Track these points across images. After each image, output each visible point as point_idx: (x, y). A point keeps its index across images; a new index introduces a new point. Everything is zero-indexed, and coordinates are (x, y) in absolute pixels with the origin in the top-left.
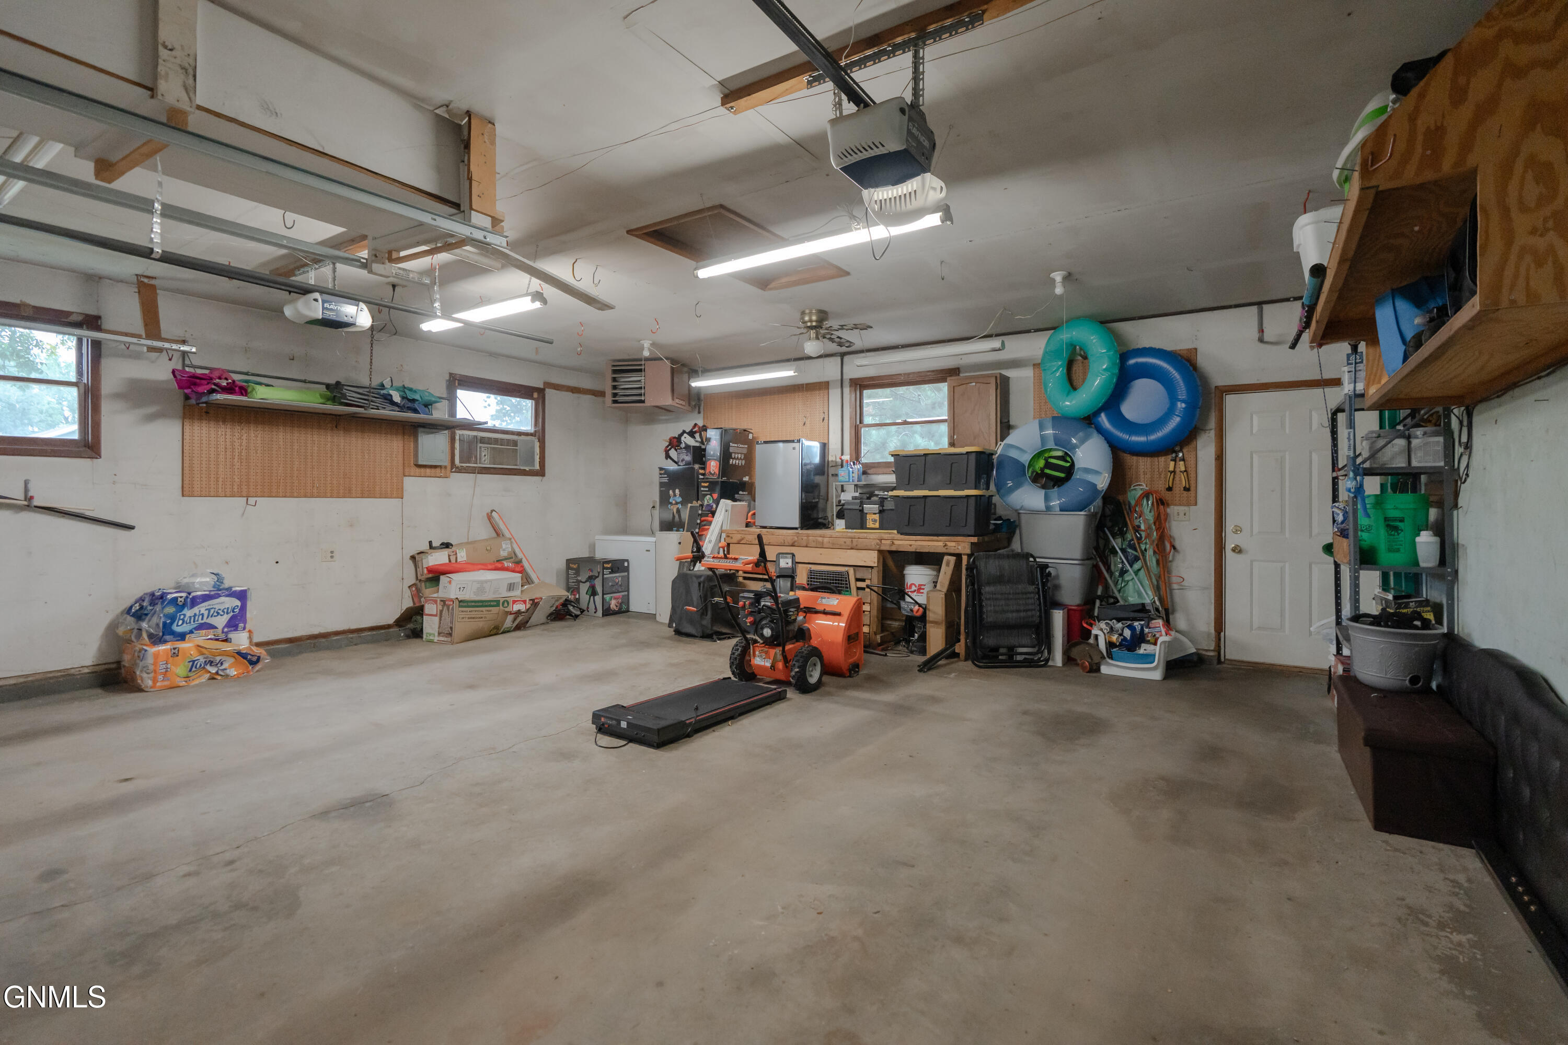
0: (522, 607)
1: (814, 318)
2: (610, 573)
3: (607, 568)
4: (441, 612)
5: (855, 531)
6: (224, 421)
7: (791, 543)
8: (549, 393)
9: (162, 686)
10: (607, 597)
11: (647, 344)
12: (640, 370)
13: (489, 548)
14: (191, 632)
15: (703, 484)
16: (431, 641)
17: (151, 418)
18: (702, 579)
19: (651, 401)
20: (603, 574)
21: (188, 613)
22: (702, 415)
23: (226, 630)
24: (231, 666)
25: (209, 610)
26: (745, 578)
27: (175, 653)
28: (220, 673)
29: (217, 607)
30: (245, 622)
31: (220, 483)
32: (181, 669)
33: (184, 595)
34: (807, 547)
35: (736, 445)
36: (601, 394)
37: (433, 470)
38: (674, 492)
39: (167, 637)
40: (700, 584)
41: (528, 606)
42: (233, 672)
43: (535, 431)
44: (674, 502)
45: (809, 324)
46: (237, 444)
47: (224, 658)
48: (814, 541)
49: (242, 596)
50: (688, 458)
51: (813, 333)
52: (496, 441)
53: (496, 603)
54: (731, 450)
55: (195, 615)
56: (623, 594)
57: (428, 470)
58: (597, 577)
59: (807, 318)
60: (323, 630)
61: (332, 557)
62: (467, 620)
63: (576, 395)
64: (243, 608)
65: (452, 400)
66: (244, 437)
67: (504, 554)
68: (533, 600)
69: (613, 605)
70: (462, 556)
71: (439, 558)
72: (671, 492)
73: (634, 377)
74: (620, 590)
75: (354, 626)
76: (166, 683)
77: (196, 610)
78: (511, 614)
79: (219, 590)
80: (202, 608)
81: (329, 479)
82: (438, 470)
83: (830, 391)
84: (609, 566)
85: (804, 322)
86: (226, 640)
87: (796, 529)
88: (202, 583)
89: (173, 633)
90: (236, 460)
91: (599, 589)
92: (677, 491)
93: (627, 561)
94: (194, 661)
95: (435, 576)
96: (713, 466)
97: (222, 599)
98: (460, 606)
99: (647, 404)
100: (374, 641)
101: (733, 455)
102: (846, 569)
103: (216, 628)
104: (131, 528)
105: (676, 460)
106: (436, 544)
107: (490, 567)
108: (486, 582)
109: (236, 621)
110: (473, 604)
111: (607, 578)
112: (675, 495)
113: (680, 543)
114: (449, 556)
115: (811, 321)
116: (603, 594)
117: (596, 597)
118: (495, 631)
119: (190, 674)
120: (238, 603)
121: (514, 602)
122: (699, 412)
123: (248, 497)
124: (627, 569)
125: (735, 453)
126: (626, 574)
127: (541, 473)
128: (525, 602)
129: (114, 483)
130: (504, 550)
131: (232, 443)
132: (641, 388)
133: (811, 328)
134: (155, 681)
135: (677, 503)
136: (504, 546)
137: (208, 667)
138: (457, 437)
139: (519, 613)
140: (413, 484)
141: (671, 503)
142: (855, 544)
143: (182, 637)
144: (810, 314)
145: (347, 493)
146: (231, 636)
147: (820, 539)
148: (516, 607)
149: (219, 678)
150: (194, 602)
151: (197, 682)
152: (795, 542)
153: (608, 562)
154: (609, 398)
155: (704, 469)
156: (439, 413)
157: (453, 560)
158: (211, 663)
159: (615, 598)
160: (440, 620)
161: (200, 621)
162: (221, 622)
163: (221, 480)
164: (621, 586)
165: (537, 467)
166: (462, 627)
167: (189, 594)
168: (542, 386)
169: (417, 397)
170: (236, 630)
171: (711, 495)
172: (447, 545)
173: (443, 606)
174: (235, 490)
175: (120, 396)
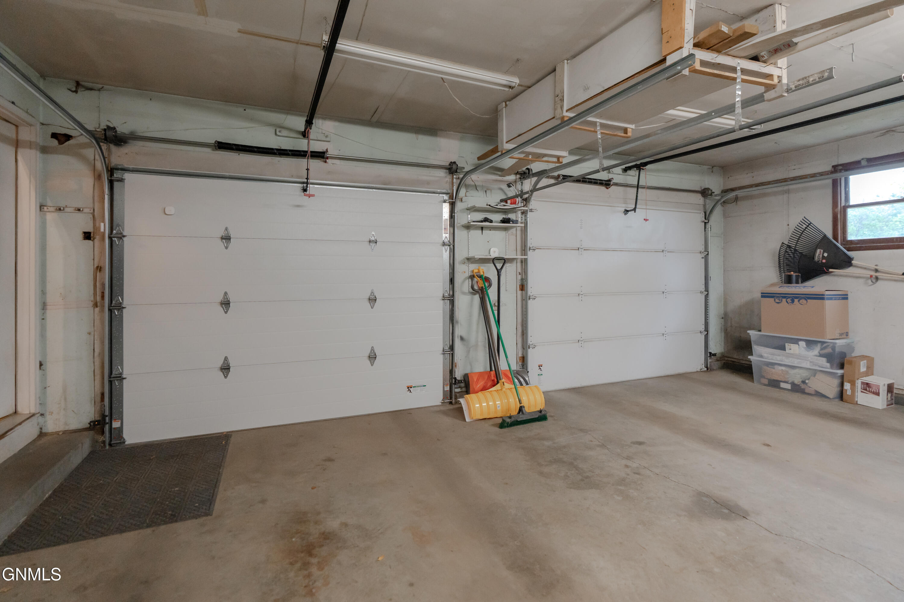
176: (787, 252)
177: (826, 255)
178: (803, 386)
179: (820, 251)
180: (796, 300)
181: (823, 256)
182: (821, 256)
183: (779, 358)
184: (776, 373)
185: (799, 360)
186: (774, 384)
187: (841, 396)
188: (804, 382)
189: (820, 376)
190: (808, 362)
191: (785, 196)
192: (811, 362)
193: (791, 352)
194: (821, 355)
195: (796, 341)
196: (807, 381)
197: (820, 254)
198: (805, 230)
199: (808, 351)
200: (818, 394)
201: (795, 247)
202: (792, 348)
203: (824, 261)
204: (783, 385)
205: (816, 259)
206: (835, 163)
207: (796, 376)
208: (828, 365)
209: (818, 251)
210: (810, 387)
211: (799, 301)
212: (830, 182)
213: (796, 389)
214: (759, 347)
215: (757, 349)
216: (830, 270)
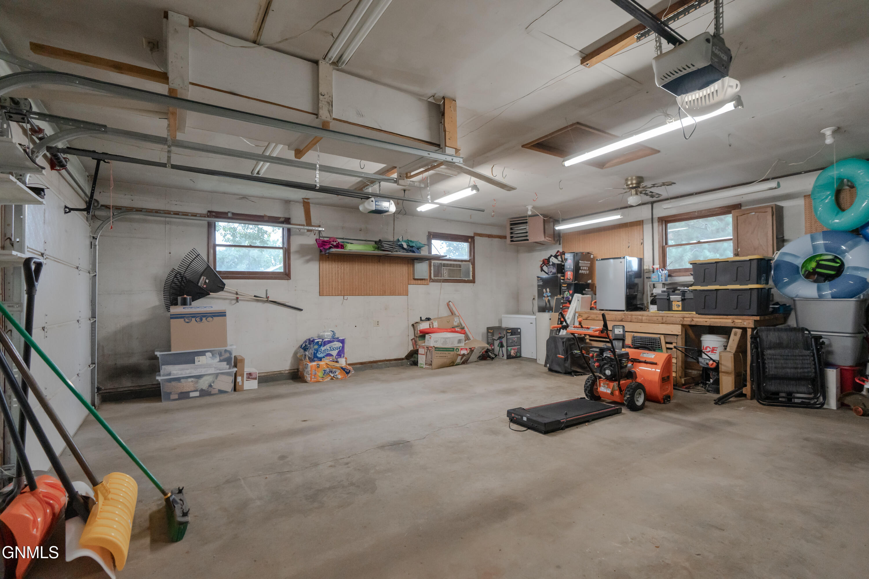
0: (465, 352)
1: (634, 182)
2: (511, 335)
3: (509, 333)
4: (427, 353)
5: (664, 312)
7: (620, 319)
8: (477, 238)
9: (314, 381)
10: (509, 348)
11: (530, 208)
12: (526, 223)
13: (448, 321)
14: (324, 357)
15: (563, 285)
16: (422, 368)
17: (308, 261)
18: (564, 340)
19: (532, 239)
20: (507, 336)
21: (323, 348)
23: (337, 357)
24: (339, 374)
25: (330, 347)
27: (318, 366)
28: (335, 376)
29: (333, 346)
30: (344, 354)
31: (333, 289)
32: (320, 374)
33: (321, 340)
34: (631, 322)
35: (583, 262)
36: (505, 237)
37: (421, 281)
38: (546, 290)
39: (315, 359)
40: (563, 342)
41: (468, 352)
42: (339, 377)
43: (470, 259)
44: (546, 296)
45: (631, 186)
46: (340, 271)
47: (336, 370)
48: (636, 319)
49: (343, 341)
50: (554, 270)
51: (633, 191)
52: (451, 265)
53: (452, 349)
54: (580, 265)
55: (325, 349)
56: (518, 347)
57: (419, 281)
58: (503, 337)
59: (629, 183)
60: (375, 360)
61: (378, 324)
62: (439, 357)
63: (490, 239)
64: (343, 347)
65: (429, 245)
66: (342, 268)
67: (455, 324)
68: (471, 349)
69: (513, 353)
70: (436, 325)
71: (425, 326)
72: (544, 290)
73: (522, 227)
74: (516, 345)
75: (387, 358)
76: (315, 380)
77: (325, 347)
78: (460, 355)
79: (335, 339)
80: (327, 347)
81: (376, 287)
82: (424, 281)
83: (644, 226)
84: (510, 331)
85: (628, 185)
86: (337, 362)
87: (623, 311)
88: (327, 336)
89: (317, 357)
90: (339, 279)
91: (505, 344)
92: (548, 290)
93: (520, 329)
94: (325, 371)
95: (423, 335)
96: (569, 275)
97: (335, 343)
98: (435, 350)
99: (530, 241)
100: (397, 366)
101: (581, 268)
102: (659, 336)
103: (333, 356)
104: (301, 310)
105: (547, 272)
106: (423, 318)
107: (449, 331)
108: (447, 338)
109: (341, 353)
110: (441, 349)
111: (509, 338)
112: (547, 292)
113: (550, 319)
114: (430, 325)
115: (632, 184)
116: (507, 347)
117: (503, 348)
118: (452, 364)
119: (324, 376)
120: (341, 345)
121: (462, 349)
122: (560, 244)
123: (344, 296)
124: (520, 333)
125: (583, 267)
126: (519, 336)
127: (473, 281)
128: (467, 349)
129: (295, 290)
130: (456, 322)
131: (338, 271)
132: (527, 232)
133: (633, 188)
134: (311, 378)
135: (548, 296)
136: (456, 320)
137: (330, 374)
138: (432, 264)
139: (464, 355)
140: (413, 289)
141: (545, 297)
142: (664, 320)
143: (320, 359)
144: (632, 180)
145: (384, 293)
146: (339, 360)
147: (640, 317)
148: (463, 352)
149: (334, 379)
150: (325, 343)
151: (326, 380)
152: (623, 319)
153: (509, 329)
154: (508, 239)
155: (563, 276)
156: (424, 252)
157: (431, 327)
158: (331, 372)
159: (513, 349)
160: (426, 357)
161: (327, 353)
162: (335, 353)
164: (516, 342)
165: (471, 278)
166: (437, 361)
167: (323, 340)
168: (473, 235)
169: (414, 245)
170: (341, 357)
171: (568, 291)
172: (428, 319)
173: (427, 350)
174: (339, 293)
175: (297, 252)
176: (177, 277)
177: (207, 281)
178: (210, 389)
179: (204, 278)
180: (204, 319)
181: (205, 282)
182: (203, 282)
183: (188, 372)
184: (187, 386)
185: (206, 369)
186: (184, 396)
187: (235, 389)
188: (210, 386)
189: (221, 378)
190: (213, 369)
191: (167, 226)
192: (215, 368)
193: (200, 363)
194: (221, 361)
195: (203, 353)
196: (212, 384)
197: (203, 281)
198: (194, 259)
199: (213, 359)
200: (221, 392)
201: (184, 273)
202: (201, 360)
203: (205, 286)
204: (192, 394)
205: (199, 284)
206: (210, 209)
207: (203, 384)
208: (228, 366)
209: (202, 277)
210: (214, 389)
211: (206, 319)
212: (205, 223)
213: (204, 393)
214: (168, 366)
215: (166, 368)
216: (211, 293)
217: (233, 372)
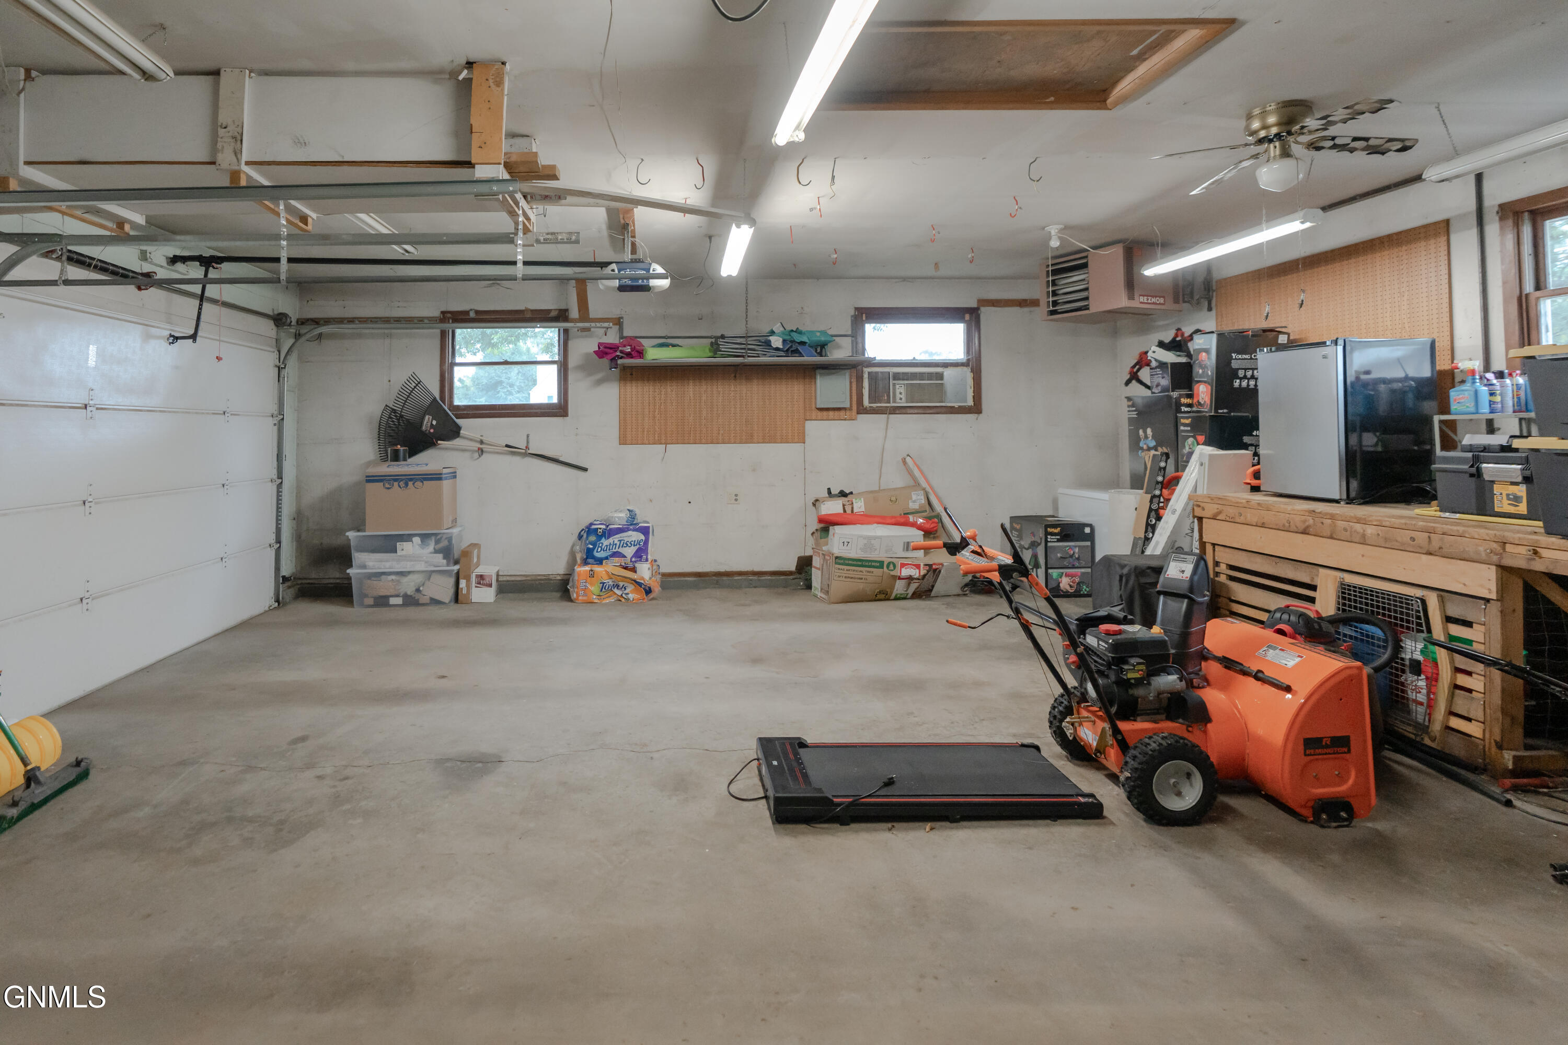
0: (915, 573)
1: (1272, 120)
2: (1058, 541)
3: (1052, 534)
4: (823, 565)
5: (1458, 516)
6: (648, 380)
7: (1301, 527)
8: (985, 312)
9: (583, 600)
10: (1054, 573)
11: (1054, 230)
12: (1085, 266)
13: (893, 499)
14: (607, 558)
15: (1183, 421)
16: (816, 596)
17: (600, 382)
19: (1097, 305)
20: (1046, 542)
21: (605, 542)
22: (1214, 312)
23: (633, 559)
24: (632, 592)
25: (620, 541)
26: (1232, 578)
27: (592, 574)
28: (624, 595)
29: (626, 539)
30: (647, 554)
31: (646, 433)
32: (595, 589)
33: (603, 527)
34: (1331, 537)
35: (1247, 356)
36: (1035, 303)
37: (837, 413)
38: (1145, 432)
39: (590, 560)
40: (1121, 577)
41: (923, 572)
42: (631, 596)
43: (968, 360)
44: (1145, 447)
45: (1262, 134)
46: (657, 399)
47: (626, 584)
48: (1345, 530)
49: (645, 531)
50: (1165, 382)
51: (1274, 149)
52: (914, 376)
53: (880, 564)
54: (1234, 364)
55: (610, 544)
56: (1083, 570)
57: (831, 413)
58: (1039, 544)
59: (1256, 125)
60: (728, 569)
61: (736, 500)
62: (844, 579)
63: (1026, 310)
64: (646, 542)
65: (857, 335)
66: (663, 393)
67: (913, 506)
68: (930, 566)
69: (1065, 583)
70: (859, 506)
71: (833, 507)
72: (1141, 432)
73: (1077, 276)
74: (1077, 565)
75: (757, 569)
76: (585, 598)
77: (611, 540)
78: (900, 578)
79: (632, 524)
80: (615, 539)
81: (732, 426)
82: (842, 413)
83: (1453, 237)
84: (1057, 530)
85: (1253, 133)
86: (634, 570)
87: (1337, 501)
88: (620, 518)
89: (594, 557)
90: (656, 413)
91: (1042, 561)
92: (1149, 431)
93: (1090, 526)
94: (604, 583)
95: (826, 524)
96: (1203, 393)
97: (630, 533)
98: (836, 563)
99: (1093, 309)
100: (769, 586)
101: (1241, 373)
103: (625, 557)
104: (585, 470)
105: (1149, 384)
106: (835, 491)
107: (889, 521)
108: (875, 538)
109: (641, 553)
110: (855, 563)
111: (1051, 547)
112: (1146, 437)
113: (1136, 509)
114: (844, 505)
115: (1265, 127)
116: (1047, 569)
117: (1039, 570)
118: (883, 595)
119: (601, 594)
120: (643, 537)
121: (903, 565)
122: (1210, 309)
123: (666, 444)
124: (1091, 537)
125: (1245, 369)
126: (1088, 543)
127: (976, 409)
128: (918, 566)
129: (577, 435)
130: (914, 502)
131: (654, 397)
132: (1086, 289)
133: (1269, 140)
134: (578, 595)
135: (1149, 449)
136: (914, 497)
137: (616, 590)
138: (866, 376)
139: (910, 579)
140: (815, 428)
141: (1142, 449)
142: (1436, 544)
143: (600, 561)
144: (1264, 114)
145: (749, 439)
146: (637, 565)
147: (1358, 527)
148: (905, 572)
149: (623, 600)
150: (609, 533)
151: (607, 601)
152: (1308, 527)
153: (1054, 526)
154: (1043, 309)
155: (1190, 396)
156: (840, 353)
157: (849, 511)
158: (618, 586)
159: (1067, 575)
160: (822, 573)
161: (614, 550)
162: (629, 552)
163: (646, 430)
164: (1078, 559)
165: (970, 402)
166: (840, 586)
167: (608, 526)
168: (975, 306)
169: (805, 339)
170: (641, 561)
171: (1194, 437)
172: (843, 494)
173: (824, 561)
174: (656, 438)
175: (580, 368)
176: (391, 418)
177: (434, 423)
178: (417, 596)
179: (429, 419)
180: (410, 484)
181: (432, 424)
182: (429, 424)
183: (388, 564)
184: (384, 586)
185: (412, 563)
186: (382, 602)
187: (456, 598)
188: (418, 590)
189: (436, 578)
190: (423, 563)
191: (387, 341)
192: (426, 562)
193: (404, 553)
194: (436, 551)
195: (408, 538)
196: (421, 589)
197: (428, 422)
198: (413, 389)
199: (423, 549)
200: (435, 602)
201: (401, 412)
202: (405, 548)
203: (432, 431)
204: (393, 601)
205: (424, 428)
206: (444, 309)
207: (408, 585)
208: (445, 561)
209: (427, 417)
210: (424, 595)
211: (413, 484)
212: (438, 332)
213: (410, 601)
214: (362, 554)
215: (360, 556)
216: (439, 442)
217: (453, 570)
